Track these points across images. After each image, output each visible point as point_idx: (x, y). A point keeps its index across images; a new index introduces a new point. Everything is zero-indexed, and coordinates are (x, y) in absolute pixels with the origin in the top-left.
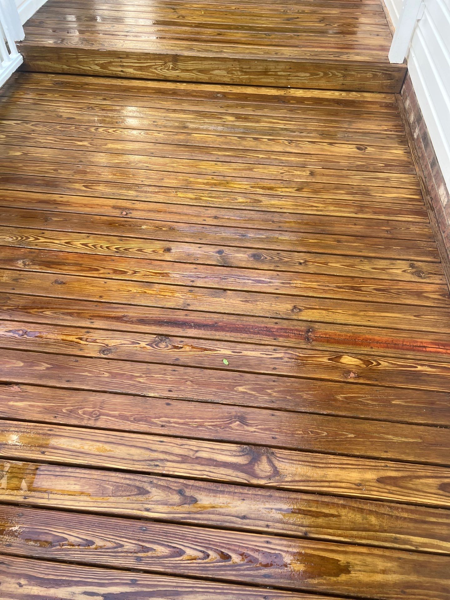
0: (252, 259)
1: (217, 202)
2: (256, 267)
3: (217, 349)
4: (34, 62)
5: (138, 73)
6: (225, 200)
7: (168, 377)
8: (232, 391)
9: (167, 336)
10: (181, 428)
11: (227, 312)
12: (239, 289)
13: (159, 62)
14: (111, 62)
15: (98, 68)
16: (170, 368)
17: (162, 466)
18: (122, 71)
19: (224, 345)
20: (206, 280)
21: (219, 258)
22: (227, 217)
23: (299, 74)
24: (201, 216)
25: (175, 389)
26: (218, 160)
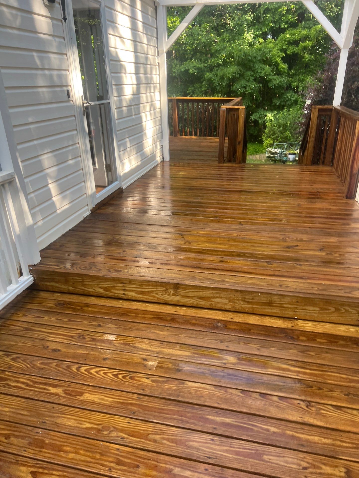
4: (43, 283)
5: (140, 297)
13: (160, 289)
14: (114, 286)
15: (101, 290)
18: (124, 294)
23: (307, 308)
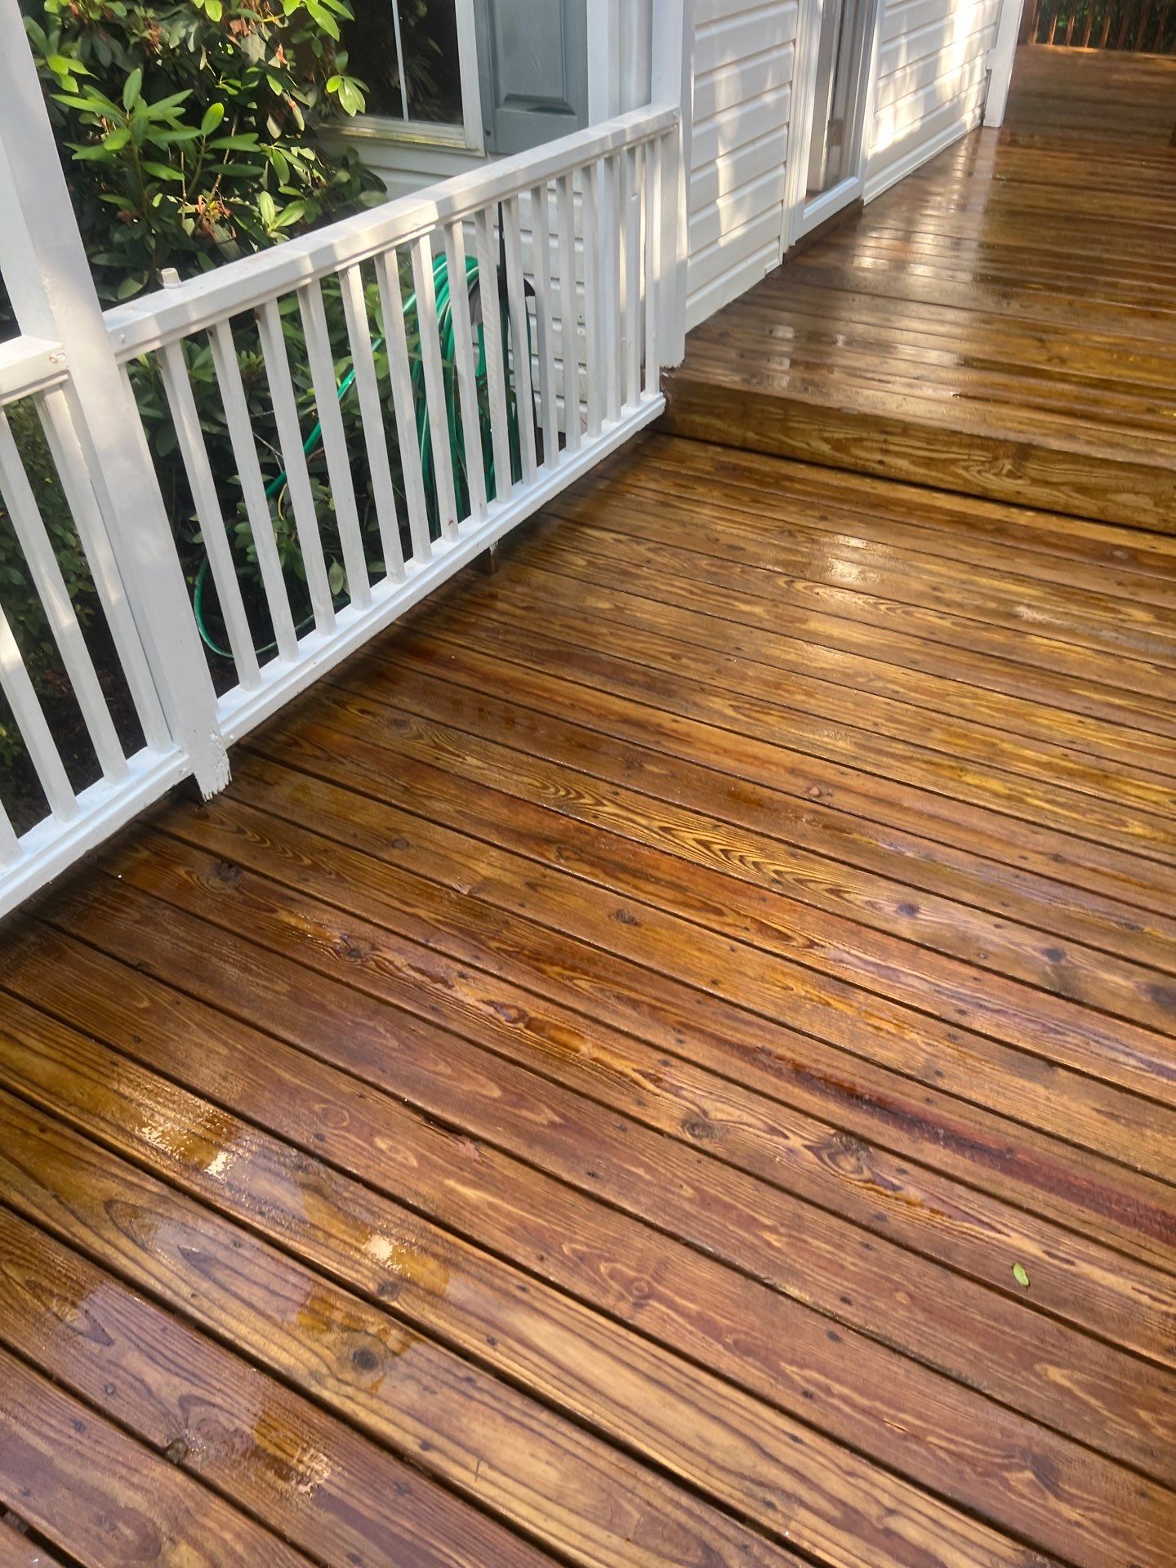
0: (1147, 998)
1: (1068, 819)
2: (1156, 1024)
3: (999, 1227)
4: (686, 416)
5: (920, 473)
6: (1091, 818)
7: (848, 1260)
8: (1025, 1369)
9: (865, 1142)
10: (859, 1422)
11: (1048, 1128)
12: (1096, 1073)
13: (979, 455)
14: (861, 440)
15: (825, 448)
16: (857, 1234)
17: (784, 1515)
18: (881, 462)
19: (1023, 1222)
20: (1003, 1019)
21: (1048, 969)
22: (1089, 865)
24: (1014, 846)
25: (861, 1300)
26: (1087, 712)
